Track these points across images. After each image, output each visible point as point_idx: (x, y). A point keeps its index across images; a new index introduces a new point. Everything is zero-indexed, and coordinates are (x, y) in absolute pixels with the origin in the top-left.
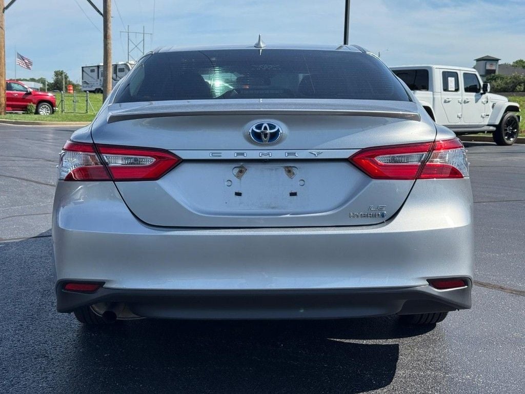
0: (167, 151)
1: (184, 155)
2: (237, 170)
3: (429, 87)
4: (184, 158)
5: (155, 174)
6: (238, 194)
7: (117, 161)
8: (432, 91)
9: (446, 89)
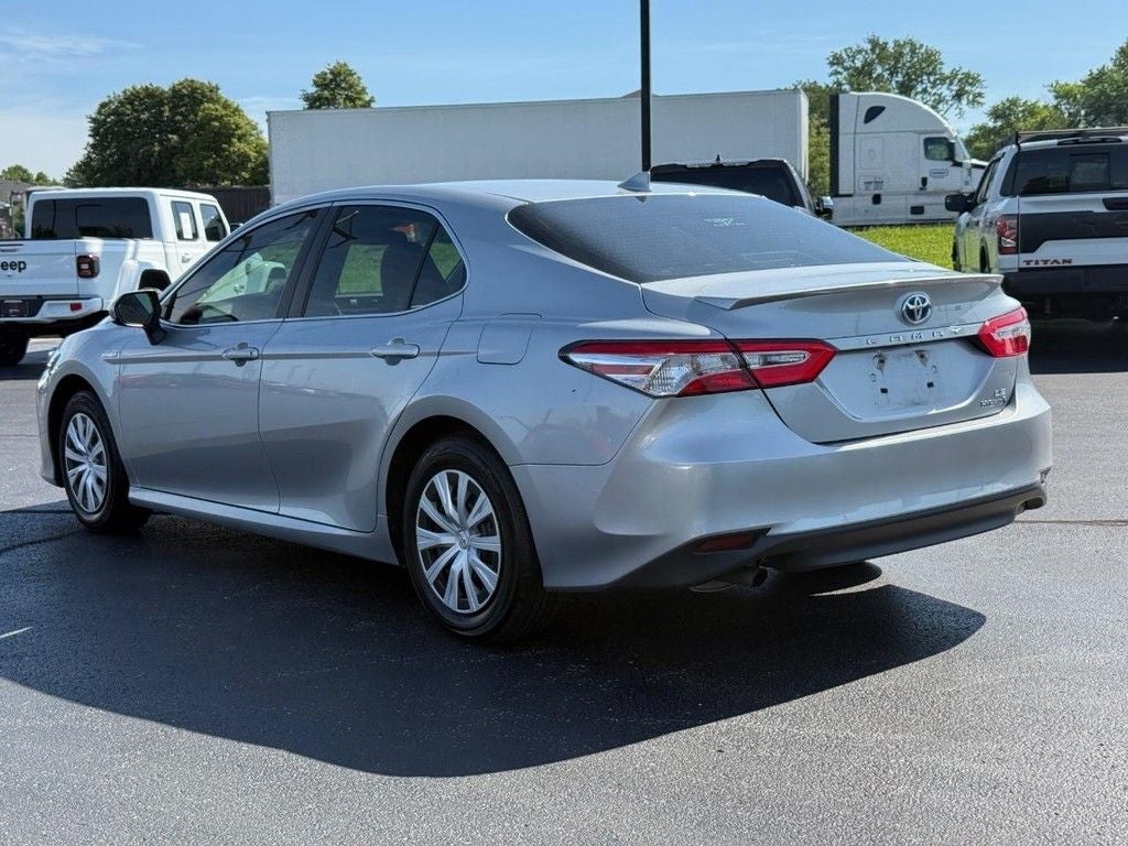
0: (821, 342)
1: (840, 345)
2: (877, 360)
3: (154, 234)
4: (841, 349)
5: (809, 373)
6: (884, 391)
7: (754, 360)
8: (161, 240)
9: (180, 236)
